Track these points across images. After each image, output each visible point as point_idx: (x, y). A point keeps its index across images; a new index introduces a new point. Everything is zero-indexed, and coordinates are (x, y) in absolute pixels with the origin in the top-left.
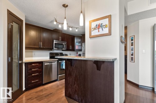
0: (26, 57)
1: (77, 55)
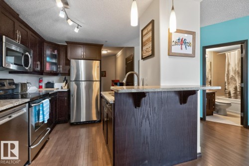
1: (41, 84)
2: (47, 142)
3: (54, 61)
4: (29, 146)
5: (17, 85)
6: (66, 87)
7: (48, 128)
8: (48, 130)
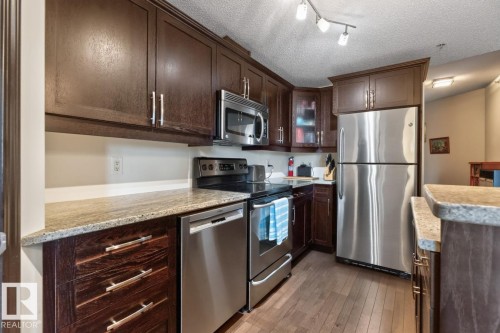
0: (51, 183)
1: (291, 169)
2: (284, 280)
3: (311, 123)
4: (248, 280)
5: (250, 168)
6: (331, 177)
7: (289, 255)
8: (288, 257)
